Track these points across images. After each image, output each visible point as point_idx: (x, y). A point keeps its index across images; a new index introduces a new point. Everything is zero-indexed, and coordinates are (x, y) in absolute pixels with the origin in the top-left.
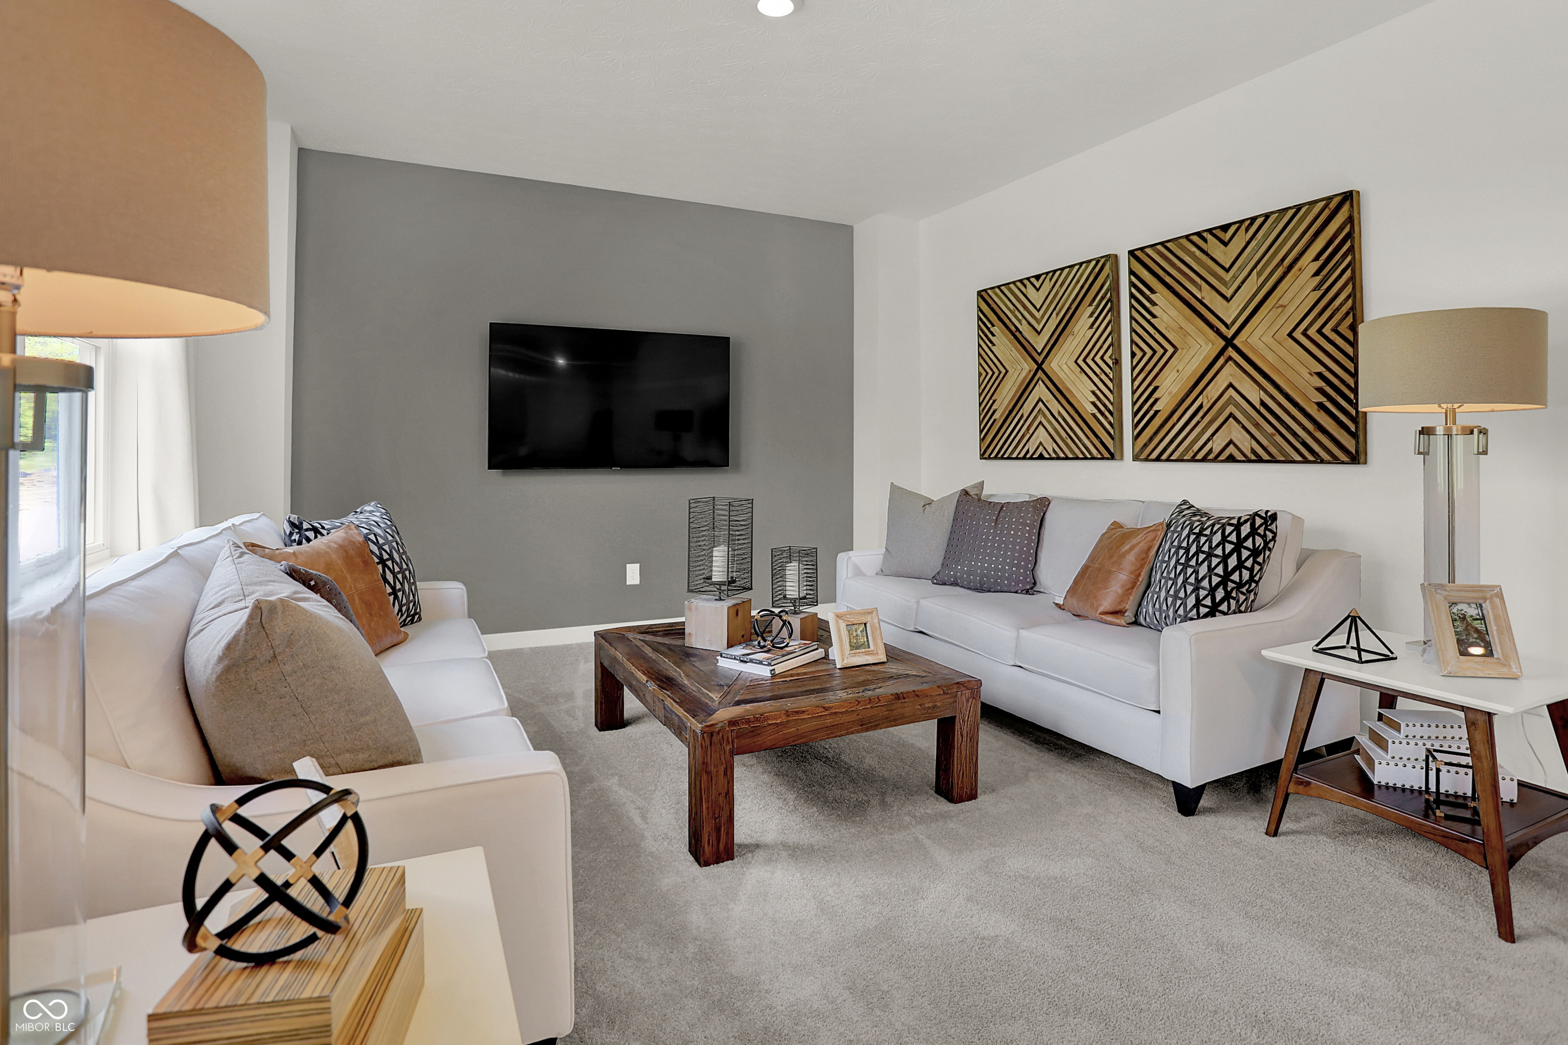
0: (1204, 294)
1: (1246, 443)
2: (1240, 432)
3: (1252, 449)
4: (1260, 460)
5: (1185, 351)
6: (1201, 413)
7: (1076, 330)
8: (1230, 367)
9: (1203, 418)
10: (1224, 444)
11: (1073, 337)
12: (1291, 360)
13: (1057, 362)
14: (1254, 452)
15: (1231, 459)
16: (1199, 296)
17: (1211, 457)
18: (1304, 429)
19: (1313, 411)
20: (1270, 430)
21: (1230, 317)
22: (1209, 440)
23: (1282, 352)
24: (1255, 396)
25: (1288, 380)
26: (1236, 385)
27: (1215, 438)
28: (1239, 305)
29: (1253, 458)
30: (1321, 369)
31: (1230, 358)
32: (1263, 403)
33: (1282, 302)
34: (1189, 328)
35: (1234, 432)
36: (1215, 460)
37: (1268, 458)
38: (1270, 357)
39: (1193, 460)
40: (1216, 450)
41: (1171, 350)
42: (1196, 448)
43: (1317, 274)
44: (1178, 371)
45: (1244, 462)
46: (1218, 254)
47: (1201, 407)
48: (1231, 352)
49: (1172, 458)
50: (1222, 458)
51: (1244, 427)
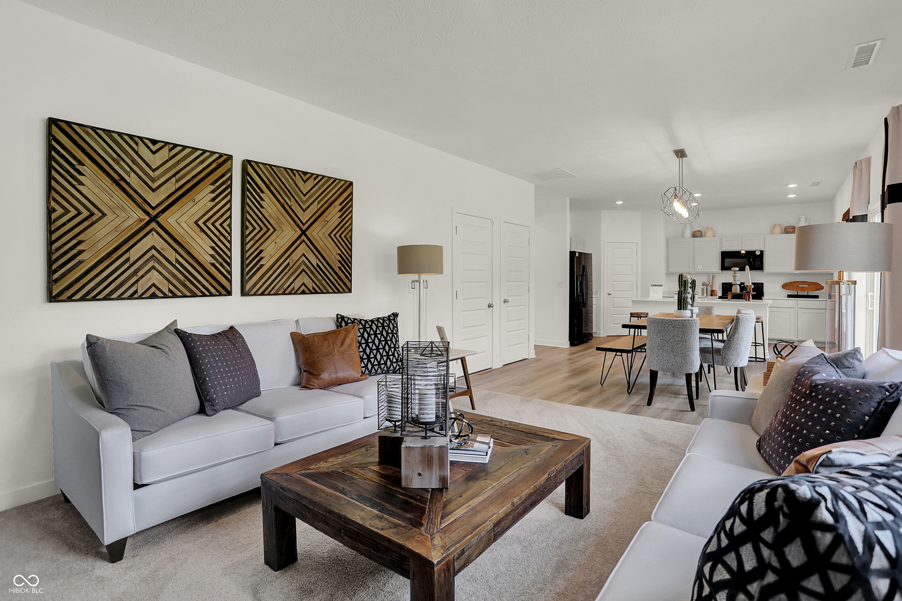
0: (292, 204)
1: (310, 285)
2: (308, 279)
3: (313, 287)
4: (316, 293)
5: (280, 232)
6: (288, 268)
7: (198, 198)
8: (303, 245)
9: (289, 270)
10: (300, 285)
11: (193, 204)
12: (329, 246)
13: (175, 219)
14: (314, 288)
15: (303, 293)
16: (289, 203)
17: (293, 292)
18: (334, 278)
19: (337, 270)
20: (320, 278)
21: (304, 219)
22: (292, 283)
23: (326, 242)
24: (314, 261)
25: (328, 256)
26: (306, 255)
27: (295, 282)
28: (309, 215)
29: (314, 291)
30: (340, 253)
31: (304, 241)
32: (318, 265)
33: (327, 219)
34: (283, 220)
35: (304, 279)
36: (295, 293)
37: (320, 291)
38: (321, 243)
39: (284, 293)
40: (296, 289)
41: (272, 230)
42: (285, 287)
43: (340, 211)
44: (276, 243)
45: (309, 294)
46: (301, 185)
47: (288, 264)
48: (303, 237)
49: (271, 293)
50: (299, 292)
51: (309, 276)
